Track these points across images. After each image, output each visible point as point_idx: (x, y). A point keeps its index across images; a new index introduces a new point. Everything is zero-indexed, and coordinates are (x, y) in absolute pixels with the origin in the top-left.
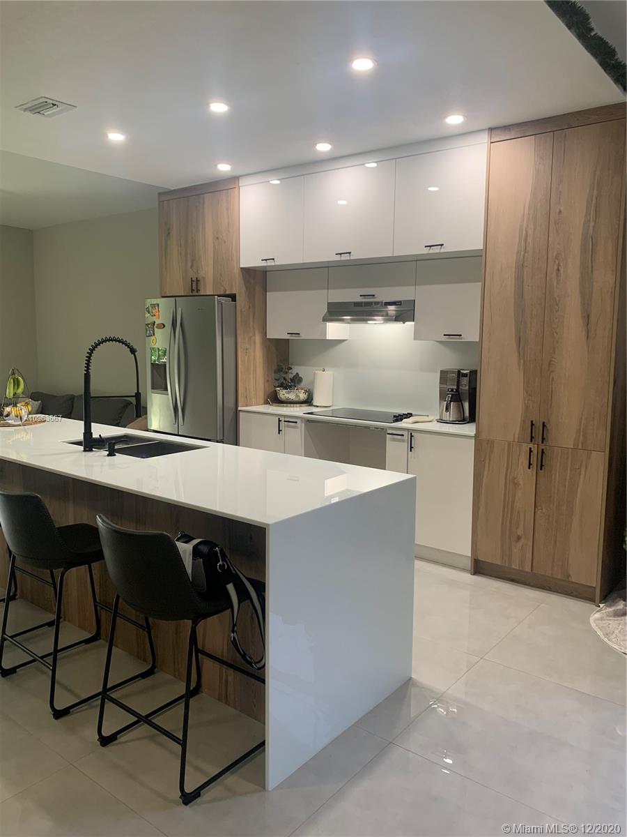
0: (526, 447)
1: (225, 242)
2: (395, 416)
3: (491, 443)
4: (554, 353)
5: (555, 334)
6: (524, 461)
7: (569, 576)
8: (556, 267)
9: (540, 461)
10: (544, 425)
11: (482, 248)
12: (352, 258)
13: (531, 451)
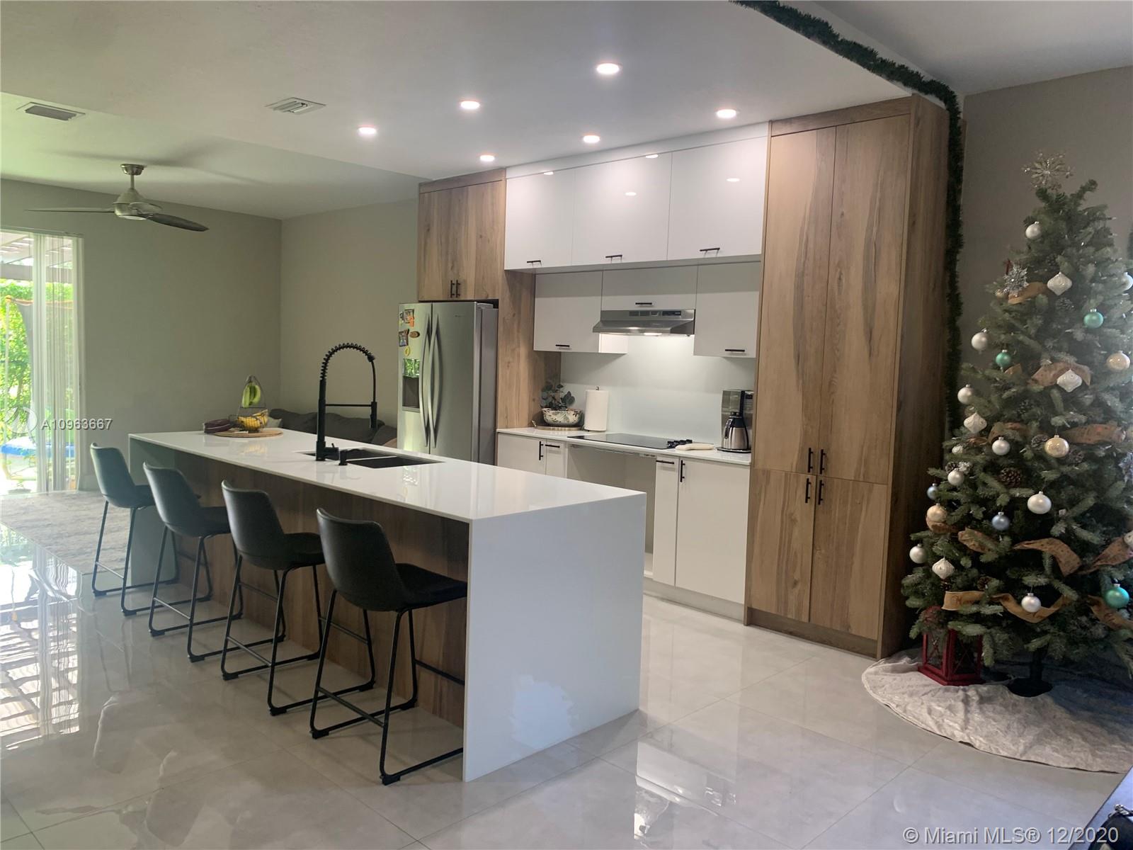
0: (803, 478)
1: (489, 241)
2: (669, 442)
3: (767, 473)
4: (835, 371)
5: (836, 352)
6: (801, 493)
7: (849, 627)
8: (837, 276)
9: (819, 495)
10: (823, 453)
11: (760, 253)
12: (623, 261)
13: (808, 483)
